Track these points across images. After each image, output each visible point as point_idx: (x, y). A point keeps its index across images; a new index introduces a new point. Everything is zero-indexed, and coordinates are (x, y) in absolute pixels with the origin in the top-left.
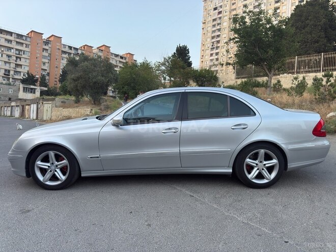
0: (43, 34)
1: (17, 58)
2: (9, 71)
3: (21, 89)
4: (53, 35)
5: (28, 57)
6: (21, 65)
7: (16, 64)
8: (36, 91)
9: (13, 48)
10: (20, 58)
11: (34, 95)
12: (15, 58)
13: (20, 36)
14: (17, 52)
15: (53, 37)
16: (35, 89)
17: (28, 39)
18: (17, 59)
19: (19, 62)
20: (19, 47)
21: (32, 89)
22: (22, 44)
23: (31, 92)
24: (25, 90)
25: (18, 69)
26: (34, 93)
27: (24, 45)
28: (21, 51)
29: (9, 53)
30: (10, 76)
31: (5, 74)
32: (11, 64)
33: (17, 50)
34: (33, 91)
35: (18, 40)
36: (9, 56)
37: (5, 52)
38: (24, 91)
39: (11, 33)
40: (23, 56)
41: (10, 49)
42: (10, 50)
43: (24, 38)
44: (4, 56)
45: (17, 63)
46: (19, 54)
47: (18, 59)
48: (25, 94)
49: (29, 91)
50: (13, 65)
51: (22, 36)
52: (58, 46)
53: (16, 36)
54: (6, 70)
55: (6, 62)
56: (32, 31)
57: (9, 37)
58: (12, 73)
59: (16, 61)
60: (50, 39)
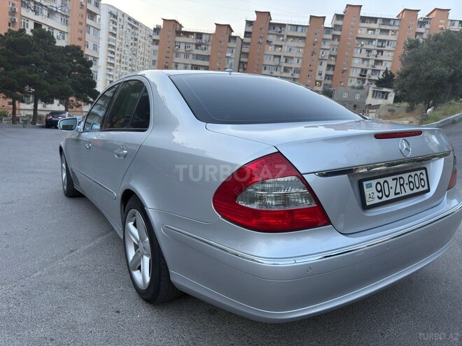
0: (419, 11)
1: (378, 51)
2: (366, 71)
3: (371, 93)
4: (436, 9)
5: (393, 49)
6: (382, 61)
7: (376, 61)
8: (389, 95)
9: (375, 40)
10: (382, 52)
11: (385, 101)
12: (375, 53)
13: (386, 21)
14: (380, 44)
15: (435, 12)
16: (388, 93)
17: (397, 23)
18: (378, 54)
19: (380, 58)
20: (383, 37)
21: (383, 93)
22: (388, 31)
23: (382, 98)
24: (375, 94)
25: (378, 67)
26: (386, 98)
27: (391, 33)
28: (385, 41)
29: (369, 47)
30: (367, 78)
31: (361, 75)
32: (371, 61)
33: (379, 40)
34: (385, 95)
35: (383, 27)
36: (369, 51)
37: (365, 46)
38: (373, 96)
39: (374, 20)
40: (387, 48)
41: (371, 40)
42: (372, 42)
43: (392, 22)
44: (364, 51)
45: (378, 58)
46: (382, 47)
47: (380, 53)
48: (374, 99)
49: (379, 95)
50: (372, 62)
51: (389, 20)
52: (441, 24)
53: (381, 22)
54: (362, 70)
55: (364, 59)
56: (405, 9)
57: (373, 25)
58: (369, 72)
59: (376, 56)
60: (430, 17)
